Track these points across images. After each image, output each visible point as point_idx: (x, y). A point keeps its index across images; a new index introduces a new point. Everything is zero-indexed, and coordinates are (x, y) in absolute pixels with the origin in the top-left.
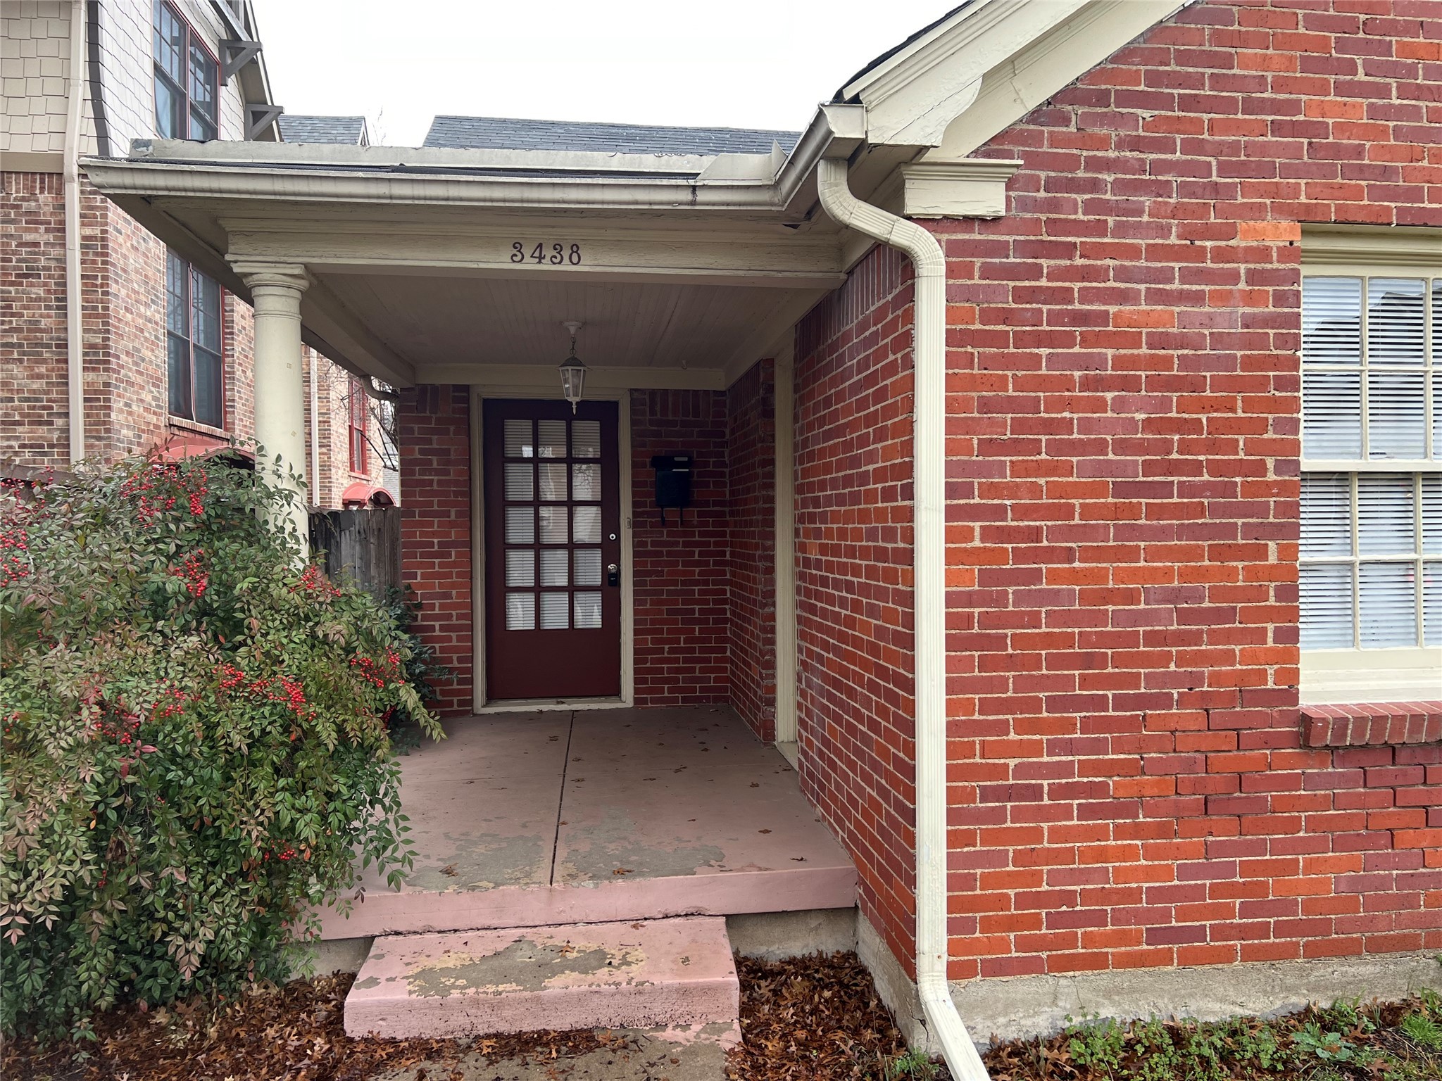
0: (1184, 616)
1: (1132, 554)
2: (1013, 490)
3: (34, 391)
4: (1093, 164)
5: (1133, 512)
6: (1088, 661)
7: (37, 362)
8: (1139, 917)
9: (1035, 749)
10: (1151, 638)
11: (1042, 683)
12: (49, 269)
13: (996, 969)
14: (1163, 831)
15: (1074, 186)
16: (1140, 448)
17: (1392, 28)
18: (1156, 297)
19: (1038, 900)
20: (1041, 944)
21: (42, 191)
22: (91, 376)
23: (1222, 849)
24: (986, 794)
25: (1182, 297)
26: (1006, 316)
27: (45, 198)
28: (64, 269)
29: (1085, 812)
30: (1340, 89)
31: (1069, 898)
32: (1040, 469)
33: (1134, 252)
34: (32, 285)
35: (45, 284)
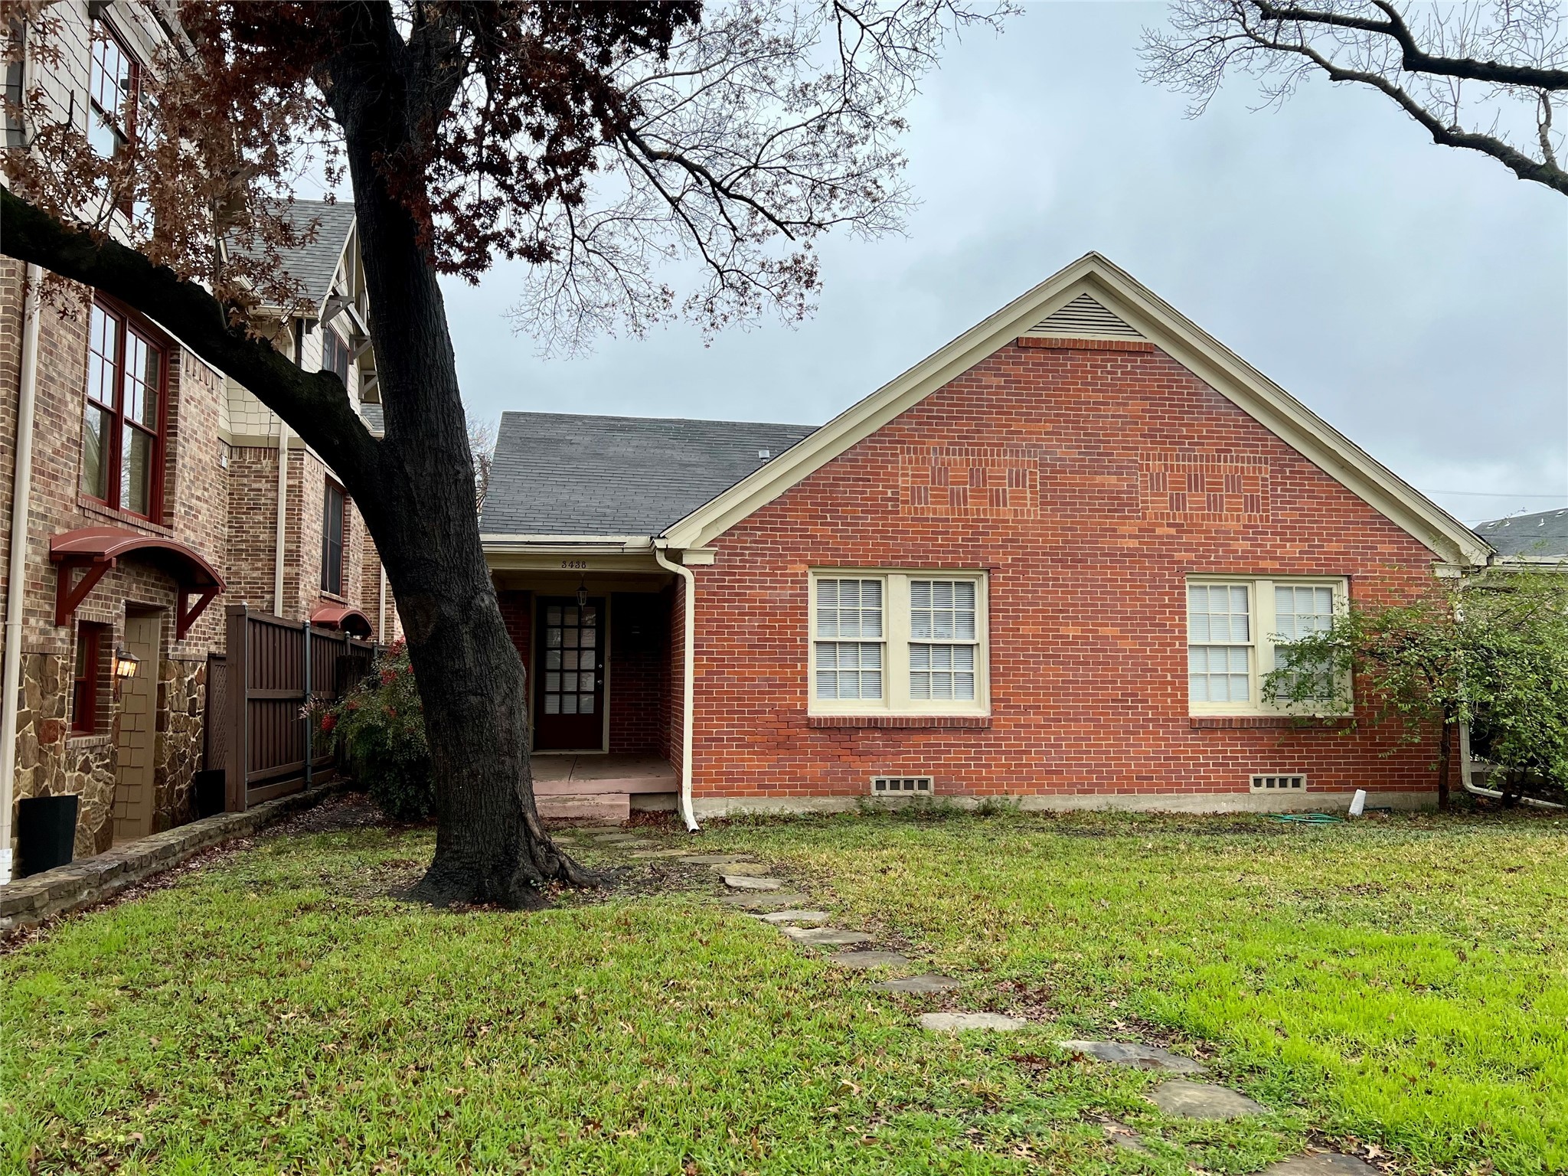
0: (770, 686)
1: (754, 666)
2: (716, 646)
3: (254, 578)
4: (742, 548)
5: (754, 653)
6: (739, 699)
7: (257, 560)
8: (755, 780)
9: (722, 726)
10: (759, 693)
11: (725, 706)
12: (266, 504)
13: (709, 795)
14: (763, 753)
15: (737, 555)
16: (756, 633)
17: (839, 505)
18: (761, 588)
19: (723, 773)
20: (722, 788)
21: (265, 458)
22: (289, 569)
23: (782, 759)
24: (706, 740)
25: (770, 588)
26: (714, 594)
27: (266, 463)
28: (277, 505)
29: (737, 746)
30: (822, 524)
31: (732, 773)
32: (725, 640)
33: (755, 574)
34: (256, 514)
35: (264, 514)
